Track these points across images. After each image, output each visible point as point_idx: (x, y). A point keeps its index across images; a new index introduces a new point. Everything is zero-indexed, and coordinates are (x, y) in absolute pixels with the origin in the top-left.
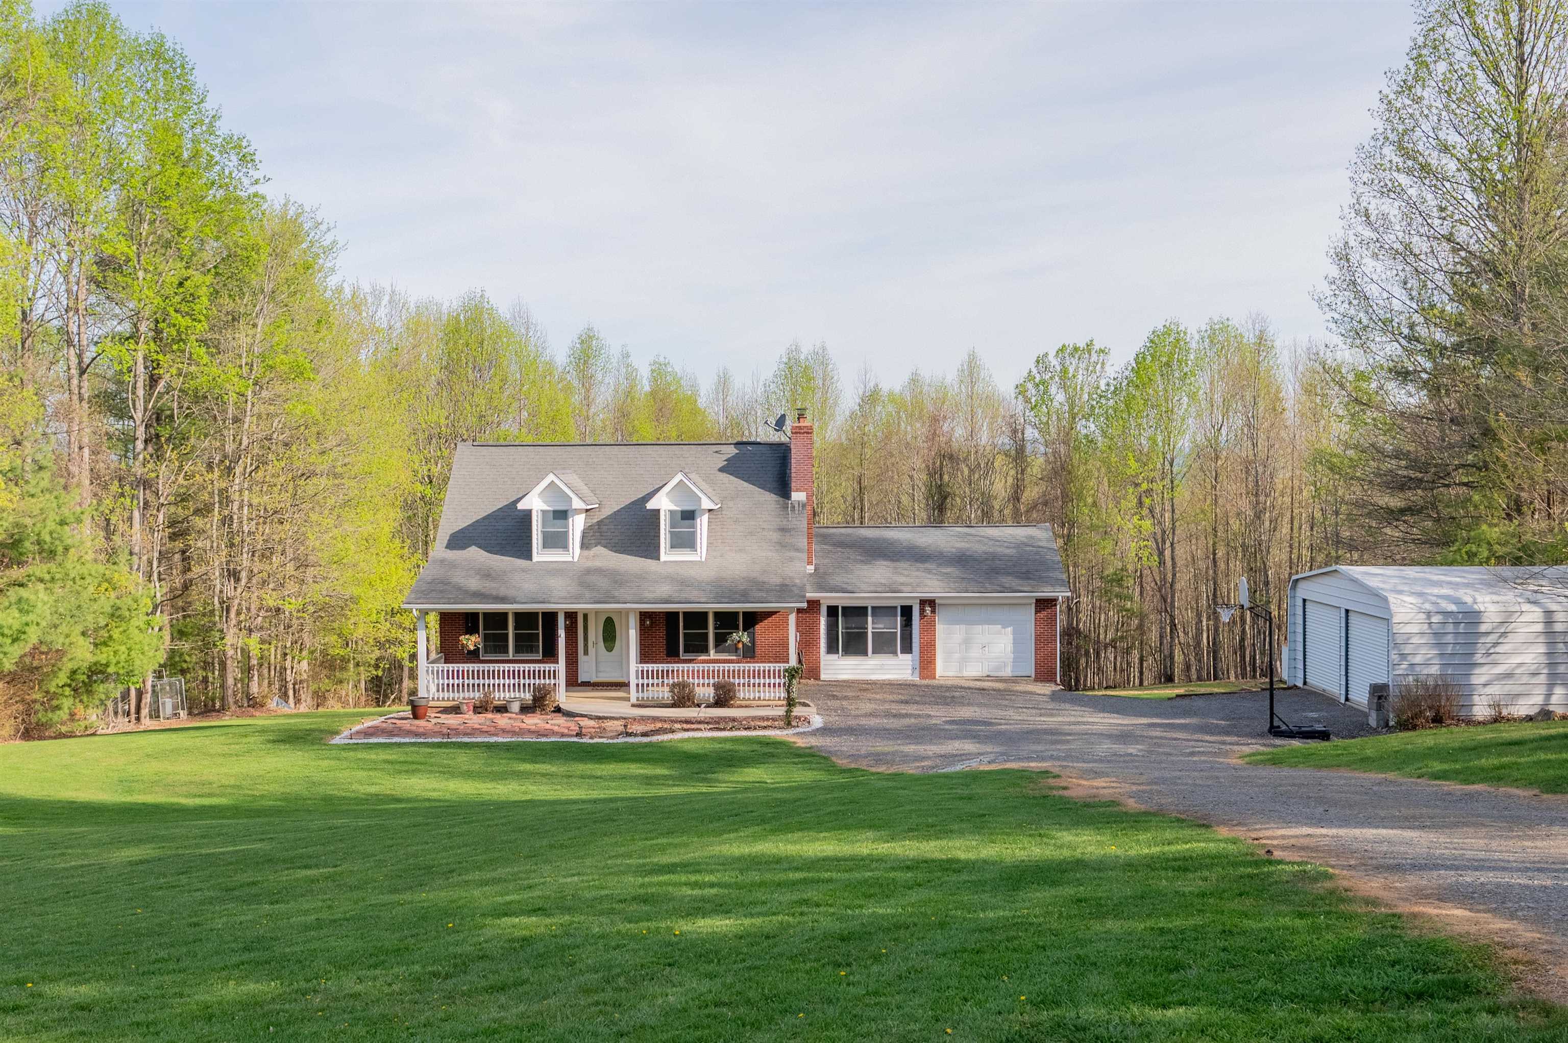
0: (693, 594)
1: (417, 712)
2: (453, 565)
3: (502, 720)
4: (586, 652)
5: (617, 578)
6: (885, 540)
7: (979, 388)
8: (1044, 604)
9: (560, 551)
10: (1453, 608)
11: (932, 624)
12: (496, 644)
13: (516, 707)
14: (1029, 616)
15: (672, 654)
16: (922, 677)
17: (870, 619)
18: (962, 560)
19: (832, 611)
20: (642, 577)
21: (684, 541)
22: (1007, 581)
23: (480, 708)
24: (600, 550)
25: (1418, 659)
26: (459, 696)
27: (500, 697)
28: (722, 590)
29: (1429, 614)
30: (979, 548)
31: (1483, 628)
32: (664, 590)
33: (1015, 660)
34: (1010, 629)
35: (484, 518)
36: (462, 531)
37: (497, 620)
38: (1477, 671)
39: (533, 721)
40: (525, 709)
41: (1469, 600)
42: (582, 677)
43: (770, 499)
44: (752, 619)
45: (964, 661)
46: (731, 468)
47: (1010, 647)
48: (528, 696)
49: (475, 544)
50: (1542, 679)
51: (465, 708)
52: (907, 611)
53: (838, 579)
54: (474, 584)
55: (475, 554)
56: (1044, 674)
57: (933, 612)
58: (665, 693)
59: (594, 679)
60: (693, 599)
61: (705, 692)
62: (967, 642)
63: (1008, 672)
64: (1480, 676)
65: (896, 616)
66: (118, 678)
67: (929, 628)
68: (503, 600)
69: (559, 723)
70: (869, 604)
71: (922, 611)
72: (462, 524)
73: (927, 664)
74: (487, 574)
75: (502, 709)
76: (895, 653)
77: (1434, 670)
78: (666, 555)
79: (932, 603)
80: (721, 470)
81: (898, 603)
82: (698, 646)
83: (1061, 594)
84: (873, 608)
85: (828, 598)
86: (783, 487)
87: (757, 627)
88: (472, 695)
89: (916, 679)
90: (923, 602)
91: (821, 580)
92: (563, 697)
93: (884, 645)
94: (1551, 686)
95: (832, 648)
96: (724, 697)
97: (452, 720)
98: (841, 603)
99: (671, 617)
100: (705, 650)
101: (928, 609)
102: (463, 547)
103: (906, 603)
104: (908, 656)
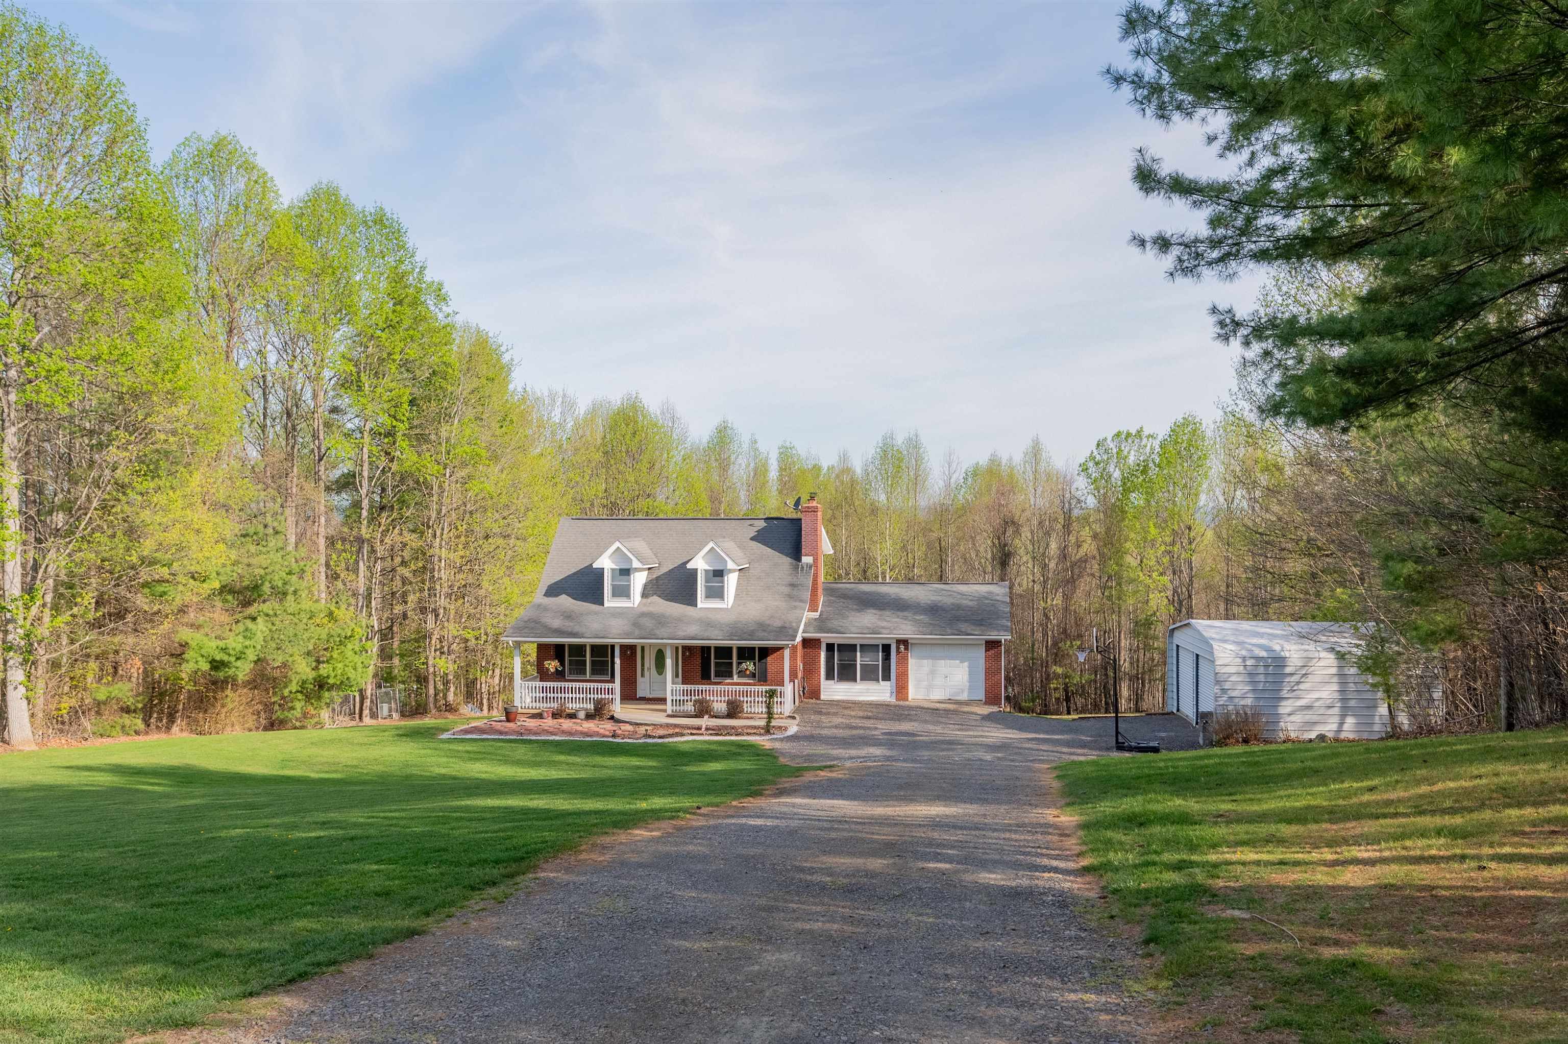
0: (715, 633)
1: (510, 716)
2: (546, 609)
3: (567, 724)
4: (643, 675)
5: (660, 620)
6: (878, 594)
7: (1043, 465)
8: (992, 645)
9: (625, 599)
10: (1264, 654)
11: (905, 659)
12: (579, 668)
13: (582, 715)
14: (980, 654)
15: (705, 677)
16: (897, 699)
17: (858, 654)
18: (933, 610)
19: (830, 647)
20: (680, 620)
21: (716, 593)
22: (963, 626)
23: (556, 715)
24: (655, 599)
25: (1234, 694)
26: (543, 706)
27: (571, 706)
28: (735, 631)
29: (1244, 659)
30: (948, 601)
31: (1288, 670)
32: (693, 630)
33: (971, 688)
34: (966, 664)
35: (574, 574)
36: (556, 583)
37: (578, 650)
38: (1283, 703)
39: (590, 725)
40: (589, 717)
41: (1277, 648)
42: (640, 694)
43: (786, 561)
44: (765, 652)
45: (930, 687)
46: (760, 537)
47: (966, 677)
48: (591, 707)
49: (566, 593)
50: (1336, 711)
51: (545, 714)
52: (886, 648)
53: (835, 623)
54: (556, 623)
55: (565, 601)
56: (992, 698)
57: (906, 649)
58: (689, 707)
59: (648, 696)
61: (720, 706)
62: (932, 672)
63: (964, 697)
64: (1285, 708)
65: (878, 652)
66: (338, 687)
67: (903, 661)
68: (575, 635)
69: (609, 726)
70: (858, 642)
71: (898, 648)
72: (557, 578)
73: (901, 690)
74: (568, 616)
75: (572, 716)
76: (878, 680)
77: (1249, 702)
78: (702, 603)
79: (904, 642)
80: (752, 539)
81: (880, 642)
82: (725, 672)
83: (1004, 637)
84: (861, 646)
85: (826, 638)
86: (796, 553)
87: (769, 659)
88: (553, 705)
89: (893, 700)
90: (899, 642)
91: (821, 624)
92: (618, 709)
93: (870, 674)
94: (1343, 716)
95: (830, 676)
96: (734, 710)
97: (532, 723)
98: (837, 642)
99: (705, 650)
100: (730, 675)
101: (902, 647)
102: (557, 595)
103: (886, 642)
104: (888, 683)
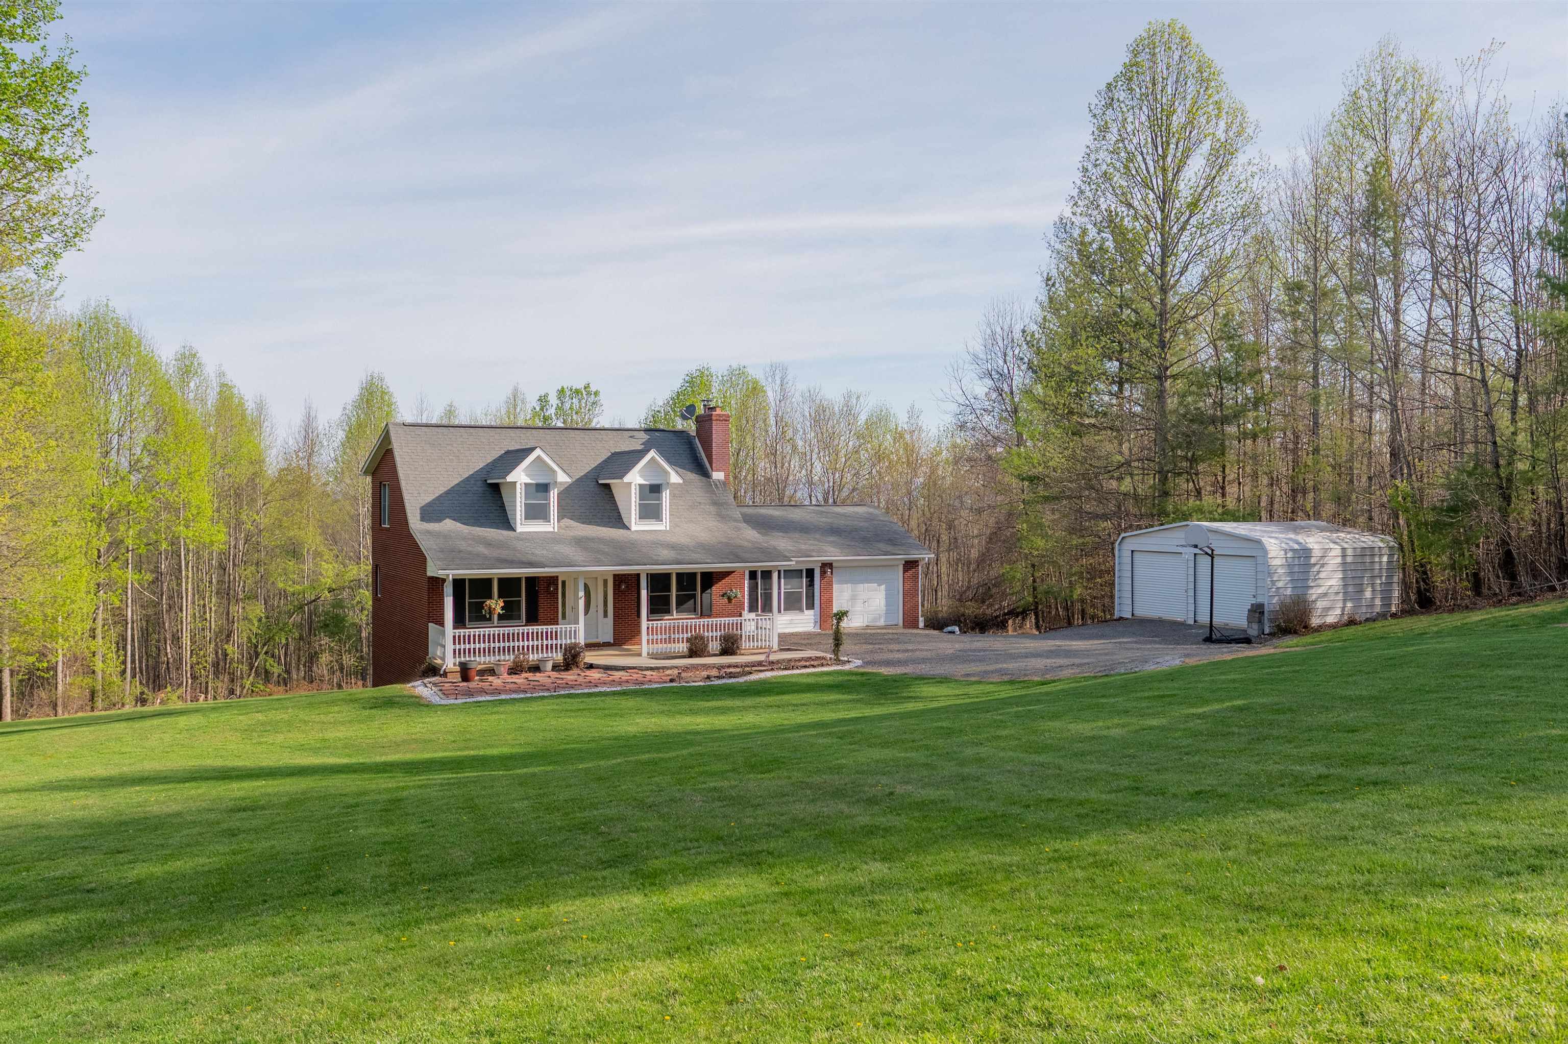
1: (468, 675)
2: (444, 536)
8: (910, 565)
9: (541, 522)
10: (1296, 547)
11: (830, 584)
13: (548, 666)
14: (898, 577)
16: (822, 628)
17: (782, 581)
19: (753, 574)
21: (650, 512)
22: (881, 545)
23: (513, 669)
25: (1281, 584)
29: (1285, 551)
31: (1313, 561)
33: (889, 611)
34: (883, 587)
35: (447, 493)
36: (429, 505)
37: (483, 584)
40: (557, 667)
41: (1302, 541)
43: (697, 479)
44: (710, 579)
47: (883, 602)
48: (559, 657)
49: (450, 517)
51: (500, 670)
52: (810, 573)
55: (452, 525)
56: (909, 622)
57: (831, 574)
58: (683, 647)
60: (699, 560)
61: (713, 643)
62: (853, 598)
63: (882, 621)
65: (802, 577)
67: (828, 589)
70: (782, 568)
71: (823, 573)
72: (429, 498)
73: (825, 618)
75: (536, 669)
76: (801, 610)
77: (1290, 591)
78: (635, 524)
79: (830, 565)
81: (804, 567)
82: (661, 607)
83: (927, 556)
84: (785, 571)
86: (701, 469)
87: (714, 588)
88: (507, 657)
89: (816, 630)
90: (823, 565)
93: (792, 603)
95: (753, 607)
96: (730, 646)
100: (668, 611)
101: (827, 572)
102: (437, 520)
103: (810, 566)
104: (811, 612)
